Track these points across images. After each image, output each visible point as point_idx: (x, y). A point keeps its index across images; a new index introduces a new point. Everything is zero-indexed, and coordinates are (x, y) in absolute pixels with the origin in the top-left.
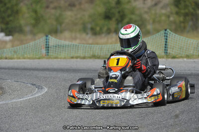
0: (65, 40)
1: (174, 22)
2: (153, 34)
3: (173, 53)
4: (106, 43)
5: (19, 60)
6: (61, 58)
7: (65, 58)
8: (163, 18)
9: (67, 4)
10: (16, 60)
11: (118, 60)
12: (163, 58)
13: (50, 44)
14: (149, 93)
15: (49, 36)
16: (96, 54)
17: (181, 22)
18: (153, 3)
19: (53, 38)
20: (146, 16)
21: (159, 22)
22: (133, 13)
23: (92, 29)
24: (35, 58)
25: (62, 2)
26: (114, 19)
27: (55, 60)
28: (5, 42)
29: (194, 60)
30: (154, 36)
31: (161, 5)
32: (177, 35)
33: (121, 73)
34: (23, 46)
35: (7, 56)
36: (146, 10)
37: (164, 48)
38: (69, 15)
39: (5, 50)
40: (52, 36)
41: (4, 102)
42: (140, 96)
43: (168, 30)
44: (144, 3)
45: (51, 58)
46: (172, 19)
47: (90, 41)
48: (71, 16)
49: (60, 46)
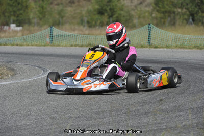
0: (66, 31)
1: (156, 18)
3: (155, 43)
4: (100, 34)
5: (28, 47)
6: (62, 46)
7: (66, 46)
8: (147, 14)
9: (67, 2)
10: (25, 47)
12: (147, 47)
13: (54, 34)
15: (53, 27)
16: (92, 43)
17: (161, 18)
18: (139, 2)
19: (56, 29)
20: (133, 13)
21: (144, 17)
22: (122, 10)
23: (88, 22)
24: (41, 46)
26: (106, 14)
27: (58, 47)
28: (17, 32)
30: (140, 29)
31: (144, 4)
32: (158, 29)
34: (31, 35)
35: (18, 43)
36: (133, 7)
37: (148, 40)
38: (69, 10)
39: (16, 38)
40: (55, 27)
41: (15, 82)
43: (151, 24)
44: (131, 2)
45: (54, 46)
47: (87, 32)
48: (71, 11)
49: (61, 36)
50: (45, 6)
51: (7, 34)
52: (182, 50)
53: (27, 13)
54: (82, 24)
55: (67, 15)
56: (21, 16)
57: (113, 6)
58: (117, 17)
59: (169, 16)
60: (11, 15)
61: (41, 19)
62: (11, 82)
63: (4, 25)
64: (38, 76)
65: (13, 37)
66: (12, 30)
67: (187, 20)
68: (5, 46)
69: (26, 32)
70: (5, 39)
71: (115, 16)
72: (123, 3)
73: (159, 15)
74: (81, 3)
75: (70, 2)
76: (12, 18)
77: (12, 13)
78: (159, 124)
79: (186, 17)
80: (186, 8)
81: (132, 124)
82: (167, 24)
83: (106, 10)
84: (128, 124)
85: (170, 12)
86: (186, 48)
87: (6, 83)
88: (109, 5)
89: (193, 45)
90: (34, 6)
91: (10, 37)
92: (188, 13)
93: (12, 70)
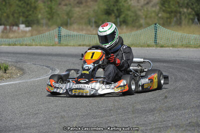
0: (74, 31)
1: (162, 18)
2: (146, 27)
3: (161, 43)
5: (37, 47)
6: (70, 46)
7: (74, 46)
8: (153, 14)
9: (76, 2)
10: (34, 47)
11: (93, 53)
12: (153, 47)
13: (62, 34)
14: (117, 84)
15: (61, 28)
17: (167, 18)
18: (146, 2)
19: (65, 29)
20: (139, 13)
21: (150, 17)
22: (129, 10)
24: (50, 45)
25: (72, 0)
26: (113, 15)
27: (66, 47)
28: (26, 32)
29: (179, 49)
31: (151, 4)
32: (164, 29)
33: (94, 65)
34: (40, 35)
35: (27, 44)
36: (139, 7)
37: (154, 39)
38: (77, 11)
39: (26, 38)
40: (63, 27)
41: (24, 81)
42: (108, 86)
43: (157, 24)
44: (138, 2)
45: (63, 46)
46: (160, 15)
47: (94, 32)
48: (79, 12)
49: (69, 36)
50: (53, 7)
51: (16, 34)
52: (188, 49)
53: (36, 13)
54: (90, 24)
55: (75, 15)
56: (29, 17)
57: (120, 6)
58: (124, 17)
59: (175, 16)
60: (20, 16)
61: (49, 19)
62: (20, 81)
63: (13, 26)
64: (47, 76)
65: (22, 37)
66: (22, 31)
67: (193, 20)
68: (14, 47)
69: (35, 32)
70: (15, 40)
71: (123, 16)
72: (130, 3)
73: (166, 15)
74: (88, 4)
75: (78, 3)
76: (21, 19)
77: (21, 14)
78: (164, 121)
79: (191, 17)
80: (191, 8)
81: (138, 122)
82: (173, 24)
83: (113, 11)
84: (134, 121)
85: (176, 12)
86: (192, 47)
87: (15, 82)
88: (117, 5)
89: (199, 44)
90: (43, 7)
91: (19, 38)
92: (193, 13)
93: (21, 69)
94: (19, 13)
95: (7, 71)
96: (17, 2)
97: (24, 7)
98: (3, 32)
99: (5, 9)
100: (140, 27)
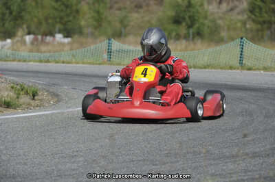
0: (129, 45)
1: (251, 30)
2: (228, 42)
3: (249, 64)
5: (78, 65)
6: (124, 65)
8: (239, 25)
9: (133, 5)
10: (74, 65)
12: (238, 69)
13: (113, 48)
15: (112, 40)
17: (258, 30)
18: (229, 8)
20: (220, 22)
21: (235, 29)
22: (206, 18)
24: (96, 64)
25: (128, 3)
26: (184, 24)
27: (118, 66)
28: (62, 44)
31: (236, 11)
32: (254, 45)
34: (83, 49)
35: (65, 60)
36: (220, 15)
37: (239, 58)
38: (135, 17)
39: (63, 53)
40: (115, 39)
41: (59, 111)
43: (244, 38)
44: (219, 8)
45: (114, 64)
48: (137, 19)
49: (123, 51)
50: (101, 11)
51: (50, 48)
53: (78, 20)
55: (132, 23)
56: (70, 23)
57: (194, 12)
58: (199, 28)
59: (269, 28)
60: (56, 22)
61: (96, 28)
62: (54, 111)
63: (46, 35)
65: (57, 51)
66: (58, 43)
68: (47, 64)
69: (75, 45)
70: (48, 55)
71: (197, 26)
72: (206, 9)
73: (255, 26)
74: (150, 8)
75: (136, 6)
76: (58, 26)
77: (58, 20)
78: (250, 171)
81: (213, 171)
82: (266, 39)
83: (184, 19)
84: (208, 171)
85: (270, 23)
87: (48, 112)
88: (189, 11)
90: (88, 11)
91: (54, 52)
93: (56, 95)
94: (55, 18)
95: (36, 98)
96: (53, 3)
97: (62, 11)
98: (32, 43)
99: (36, 11)
100: (221, 41)
